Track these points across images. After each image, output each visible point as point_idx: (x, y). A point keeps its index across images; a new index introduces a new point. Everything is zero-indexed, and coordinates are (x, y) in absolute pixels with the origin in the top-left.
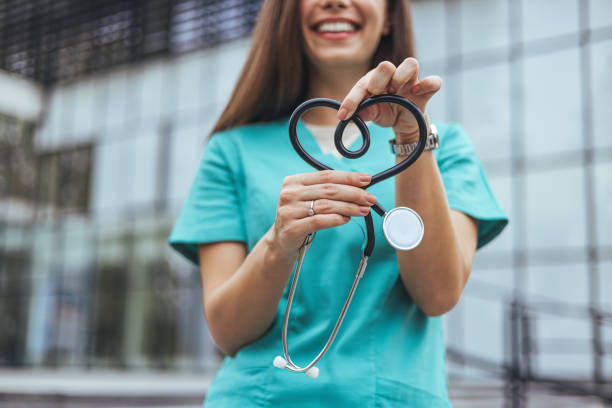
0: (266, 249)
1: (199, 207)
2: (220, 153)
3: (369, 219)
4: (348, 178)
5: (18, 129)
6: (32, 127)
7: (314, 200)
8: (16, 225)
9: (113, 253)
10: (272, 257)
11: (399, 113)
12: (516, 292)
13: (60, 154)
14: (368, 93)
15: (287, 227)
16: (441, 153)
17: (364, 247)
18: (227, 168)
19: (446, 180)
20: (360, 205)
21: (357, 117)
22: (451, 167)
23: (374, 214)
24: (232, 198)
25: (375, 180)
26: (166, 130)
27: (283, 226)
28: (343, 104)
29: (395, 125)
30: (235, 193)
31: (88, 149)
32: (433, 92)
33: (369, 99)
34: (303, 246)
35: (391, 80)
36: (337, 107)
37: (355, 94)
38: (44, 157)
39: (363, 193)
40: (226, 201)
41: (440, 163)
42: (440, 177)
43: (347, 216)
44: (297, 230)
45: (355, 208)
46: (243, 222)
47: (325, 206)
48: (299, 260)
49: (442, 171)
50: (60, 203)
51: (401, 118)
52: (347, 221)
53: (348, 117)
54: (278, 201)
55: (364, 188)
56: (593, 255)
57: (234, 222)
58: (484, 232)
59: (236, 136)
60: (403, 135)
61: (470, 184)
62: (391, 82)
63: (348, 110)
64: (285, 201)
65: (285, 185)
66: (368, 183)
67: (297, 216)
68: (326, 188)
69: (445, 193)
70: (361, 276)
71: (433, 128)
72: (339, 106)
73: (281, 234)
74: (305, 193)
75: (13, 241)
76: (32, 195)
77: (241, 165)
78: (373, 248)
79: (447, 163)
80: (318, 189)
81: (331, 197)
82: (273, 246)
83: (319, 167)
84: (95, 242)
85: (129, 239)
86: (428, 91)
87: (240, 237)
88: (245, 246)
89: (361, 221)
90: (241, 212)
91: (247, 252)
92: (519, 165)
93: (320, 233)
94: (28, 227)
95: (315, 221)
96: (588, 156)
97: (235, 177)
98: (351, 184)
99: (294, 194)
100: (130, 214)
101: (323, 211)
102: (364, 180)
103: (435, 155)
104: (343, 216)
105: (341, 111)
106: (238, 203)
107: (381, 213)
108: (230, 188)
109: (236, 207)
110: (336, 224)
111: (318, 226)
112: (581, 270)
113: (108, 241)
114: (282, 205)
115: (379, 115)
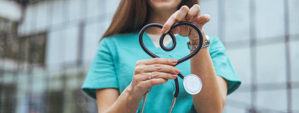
0: (127, 94)
1: (96, 72)
2: (107, 47)
3: (176, 80)
4: (167, 62)
5: (10, 25)
6: (17, 24)
7: (151, 72)
8: (9, 72)
9: (56, 85)
10: (130, 98)
11: (190, 30)
12: (252, 105)
13: (30, 37)
14: (176, 20)
15: (138, 85)
16: (211, 50)
17: (174, 93)
18: (110, 54)
19: (213, 61)
20: (172, 74)
21: (171, 33)
22: (215, 56)
23: (179, 78)
24: (112, 68)
25: (180, 62)
26: (82, 26)
27: (136, 84)
28: (164, 26)
29: (189, 36)
30: (114, 65)
31: (44, 34)
32: (206, 22)
33: (177, 24)
34: (146, 93)
35: (187, 14)
36: (161, 27)
37: (170, 22)
38: (22, 39)
39: (174, 69)
40: (109, 69)
41: (211, 54)
42: (211, 60)
43: (166, 79)
44: (143, 86)
45: (170, 75)
46: (117, 79)
47: (157, 75)
48: (144, 100)
49: (212, 58)
50: (31, 61)
51: (191, 33)
52: (166, 81)
53: (166, 32)
54: (134, 72)
55: (174, 66)
56: (289, 86)
57: (113, 79)
58: (231, 87)
59: (114, 39)
60: (193, 40)
61: (224, 64)
62: (187, 15)
63: (166, 29)
64: (137, 73)
65: (137, 65)
66: (176, 64)
67: (143, 79)
68: (156, 66)
69: (214, 68)
70: (173, 106)
71: (207, 37)
72: (162, 27)
73: (135, 88)
74: (146, 69)
75: (7, 79)
76: (17, 57)
77: (117, 52)
78: (178, 93)
79: (214, 54)
80: (153, 67)
81: (159, 70)
82: (131, 93)
83: (153, 56)
84: (47, 79)
85: (64, 78)
86: (204, 21)
87: (116, 87)
88: (118, 90)
89: (173, 81)
90: (116, 74)
91: (119, 94)
92: (253, 43)
93: (153, 87)
94: (15, 73)
95: (151, 82)
96: (287, 38)
97: (114, 58)
98: (168, 64)
99: (141, 69)
100: (64, 66)
101: (155, 77)
102: (174, 62)
103: (208, 50)
104: (164, 79)
105: (163, 29)
106: (115, 70)
107: (182, 77)
108: (112, 63)
109: (114, 72)
110: (161, 83)
111: (153, 84)
112: (283, 93)
113: (54, 79)
114: (135, 74)
115: (181, 31)
